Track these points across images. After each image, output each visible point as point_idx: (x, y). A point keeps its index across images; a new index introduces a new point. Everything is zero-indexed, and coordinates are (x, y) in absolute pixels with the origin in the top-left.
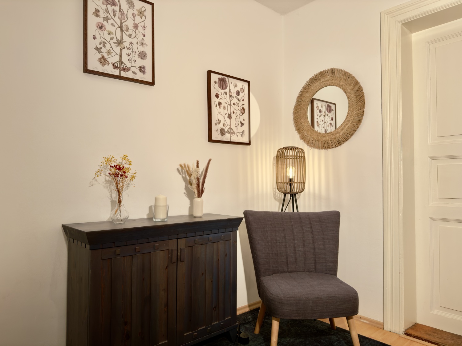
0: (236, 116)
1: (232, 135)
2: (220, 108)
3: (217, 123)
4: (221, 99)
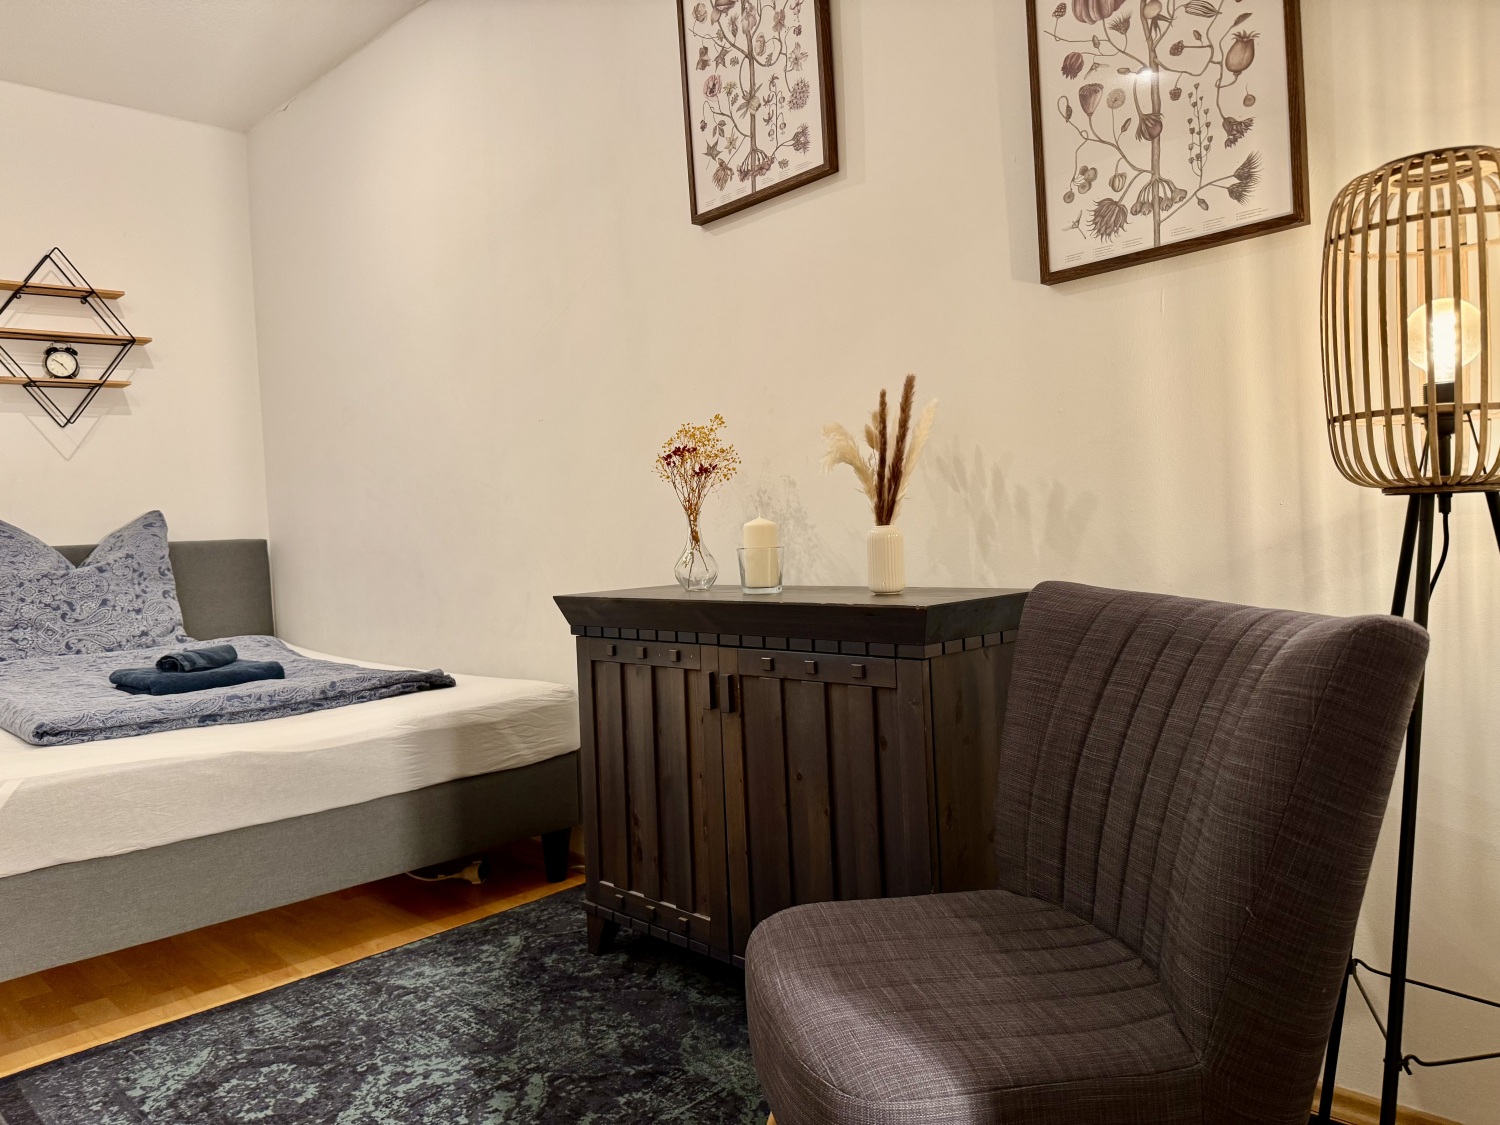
0: (1195, 105)
1: (1164, 215)
2: (1090, 115)
3: (1075, 190)
4: (1095, 67)
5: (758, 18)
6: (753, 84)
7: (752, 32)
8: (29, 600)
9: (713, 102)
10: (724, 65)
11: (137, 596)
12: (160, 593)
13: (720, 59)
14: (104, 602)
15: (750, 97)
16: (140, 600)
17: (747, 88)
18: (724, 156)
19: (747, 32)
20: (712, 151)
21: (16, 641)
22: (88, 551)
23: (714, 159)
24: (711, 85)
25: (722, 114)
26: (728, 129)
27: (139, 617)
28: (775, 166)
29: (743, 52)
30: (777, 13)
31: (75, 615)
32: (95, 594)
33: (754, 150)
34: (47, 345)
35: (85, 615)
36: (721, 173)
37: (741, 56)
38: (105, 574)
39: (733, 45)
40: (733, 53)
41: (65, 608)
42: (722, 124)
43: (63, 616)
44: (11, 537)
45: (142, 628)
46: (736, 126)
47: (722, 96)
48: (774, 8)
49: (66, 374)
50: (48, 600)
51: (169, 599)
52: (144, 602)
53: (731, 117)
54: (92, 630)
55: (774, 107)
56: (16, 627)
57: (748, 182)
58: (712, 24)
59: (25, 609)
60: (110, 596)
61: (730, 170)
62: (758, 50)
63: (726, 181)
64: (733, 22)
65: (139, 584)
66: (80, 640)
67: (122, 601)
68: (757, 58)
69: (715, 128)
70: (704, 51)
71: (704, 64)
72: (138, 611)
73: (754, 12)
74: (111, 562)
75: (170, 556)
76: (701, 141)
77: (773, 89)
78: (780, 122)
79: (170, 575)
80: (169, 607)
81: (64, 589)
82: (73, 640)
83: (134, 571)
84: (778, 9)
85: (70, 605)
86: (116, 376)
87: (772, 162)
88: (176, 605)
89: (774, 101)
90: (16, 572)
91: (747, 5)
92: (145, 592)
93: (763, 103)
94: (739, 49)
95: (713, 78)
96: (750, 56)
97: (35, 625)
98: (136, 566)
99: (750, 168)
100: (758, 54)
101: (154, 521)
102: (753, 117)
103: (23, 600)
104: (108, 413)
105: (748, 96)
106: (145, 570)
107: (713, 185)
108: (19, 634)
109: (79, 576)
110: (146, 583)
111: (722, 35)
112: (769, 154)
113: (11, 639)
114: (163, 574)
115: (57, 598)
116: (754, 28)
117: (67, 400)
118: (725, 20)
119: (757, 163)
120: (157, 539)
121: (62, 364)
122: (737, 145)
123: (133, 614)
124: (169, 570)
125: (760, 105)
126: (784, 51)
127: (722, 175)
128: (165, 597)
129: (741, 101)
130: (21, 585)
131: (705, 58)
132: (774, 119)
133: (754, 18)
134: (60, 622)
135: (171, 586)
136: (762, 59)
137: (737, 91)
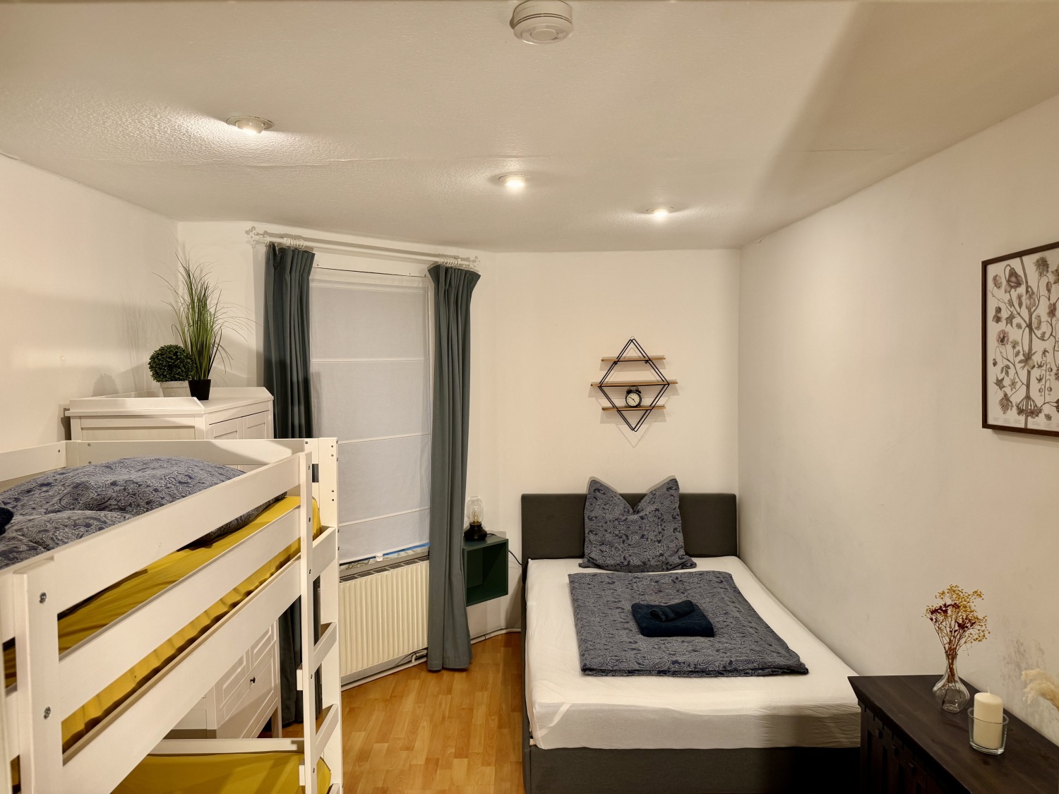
5: (1037, 302)
6: (1030, 349)
7: (1032, 310)
8: (609, 531)
9: (1002, 349)
10: (1012, 325)
11: (660, 533)
12: (672, 530)
13: (1010, 320)
14: (643, 536)
15: (1028, 357)
16: (661, 535)
17: (1026, 349)
18: (1008, 390)
19: (1029, 309)
20: (999, 383)
21: (602, 552)
22: (640, 497)
23: (1001, 389)
24: (1002, 336)
25: (1008, 360)
26: (1012, 372)
27: (659, 545)
28: (1042, 416)
29: (1025, 321)
30: (1050, 304)
31: (629, 542)
32: (639, 531)
33: (1028, 397)
34: (627, 388)
35: (633, 542)
36: (1005, 402)
37: (1024, 325)
38: (644, 521)
39: (1019, 314)
40: (1017, 320)
41: (624, 537)
42: (1008, 367)
43: (623, 542)
44: (604, 494)
45: (661, 552)
46: (1017, 372)
47: (1009, 347)
48: (1049, 300)
49: (635, 405)
50: (617, 532)
51: (677, 533)
52: (663, 536)
53: (1014, 365)
54: (636, 551)
55: (1044, 372)
56: (603, 544)
57: (1022, 418)
58: (1005, 293)
59: (607, 536)
60: (645, 533)
61: (1011, 402)
62: (1036, 326)
63: (1008, 409)
64: (1020, 297)
65: (661, 525)
66: (630, 555)
67: (652, 536)
68: (1035, 331)
69: (1003, 369)
70: (999, 310)
71: (998, 319)
72: (659, 542)
73: (1034, 296)
74: (648, 513)
75: (679, 507)
76: (993, 373)
77: (1044, 359)
78: (1048, 385)
79: (679, 518)
80: (676, 538)
81: (624, 528)
82: (627, 556)
83: (659, 518)
84: (1052, 301)
85: (627, 536)
86: (660, 403)
87: (1040, 412)
88: (680, 536)
89: (1044, 368)
90: (604, 515)
91: (1030, 289)
92: (663, 530)
93: (1037, 366)
94: (1022, 318)
95: (1003, 332)
96: (1030, 326)
97: (611, 545)
98: (660, 515)
99: (1024, 408)
100: (1036, 328)
101: (672, 484)
102: (1029, 373)
103: (606, 531)
104: (654, 422)
105: (1027, 356)
106: (665, 517)
107: (999, 408)
108: (604, 548)
109: (632, 522)
110: (664, 525)
111: (1011, 303)
112: (1039, 405)
113: (600, 550)
114: (674, 518)
115: (621, 532)
116: (1034, 308)
117: (633, 418)
118: (1014, 294)
119: (1029, 407)
120: (672, 497)
121: (633, 399)
122: (1017, 387)
123: (657, 543)
124: (678, 515)
125: (1034, 366)
126: (1054, 334)
127: (1006, 403)
128: (674, 532)
129: (1021, 357)
130: (606, 523)
131: (999, 315)
132: (1043, 380)
133: (1034, 300)
134: (622, 545)
135: (678, 525)
136: (1039, 333)
137: (1019, 348)
